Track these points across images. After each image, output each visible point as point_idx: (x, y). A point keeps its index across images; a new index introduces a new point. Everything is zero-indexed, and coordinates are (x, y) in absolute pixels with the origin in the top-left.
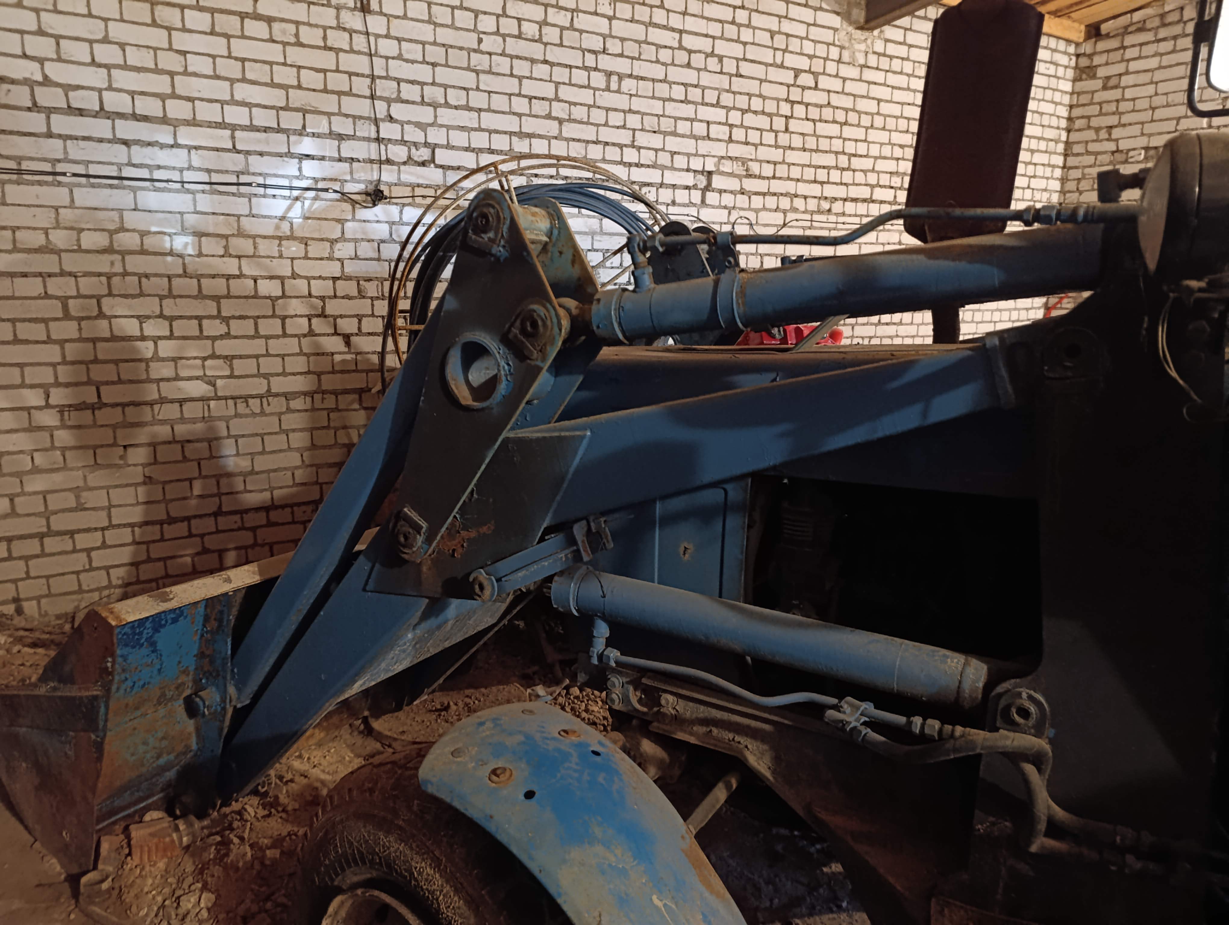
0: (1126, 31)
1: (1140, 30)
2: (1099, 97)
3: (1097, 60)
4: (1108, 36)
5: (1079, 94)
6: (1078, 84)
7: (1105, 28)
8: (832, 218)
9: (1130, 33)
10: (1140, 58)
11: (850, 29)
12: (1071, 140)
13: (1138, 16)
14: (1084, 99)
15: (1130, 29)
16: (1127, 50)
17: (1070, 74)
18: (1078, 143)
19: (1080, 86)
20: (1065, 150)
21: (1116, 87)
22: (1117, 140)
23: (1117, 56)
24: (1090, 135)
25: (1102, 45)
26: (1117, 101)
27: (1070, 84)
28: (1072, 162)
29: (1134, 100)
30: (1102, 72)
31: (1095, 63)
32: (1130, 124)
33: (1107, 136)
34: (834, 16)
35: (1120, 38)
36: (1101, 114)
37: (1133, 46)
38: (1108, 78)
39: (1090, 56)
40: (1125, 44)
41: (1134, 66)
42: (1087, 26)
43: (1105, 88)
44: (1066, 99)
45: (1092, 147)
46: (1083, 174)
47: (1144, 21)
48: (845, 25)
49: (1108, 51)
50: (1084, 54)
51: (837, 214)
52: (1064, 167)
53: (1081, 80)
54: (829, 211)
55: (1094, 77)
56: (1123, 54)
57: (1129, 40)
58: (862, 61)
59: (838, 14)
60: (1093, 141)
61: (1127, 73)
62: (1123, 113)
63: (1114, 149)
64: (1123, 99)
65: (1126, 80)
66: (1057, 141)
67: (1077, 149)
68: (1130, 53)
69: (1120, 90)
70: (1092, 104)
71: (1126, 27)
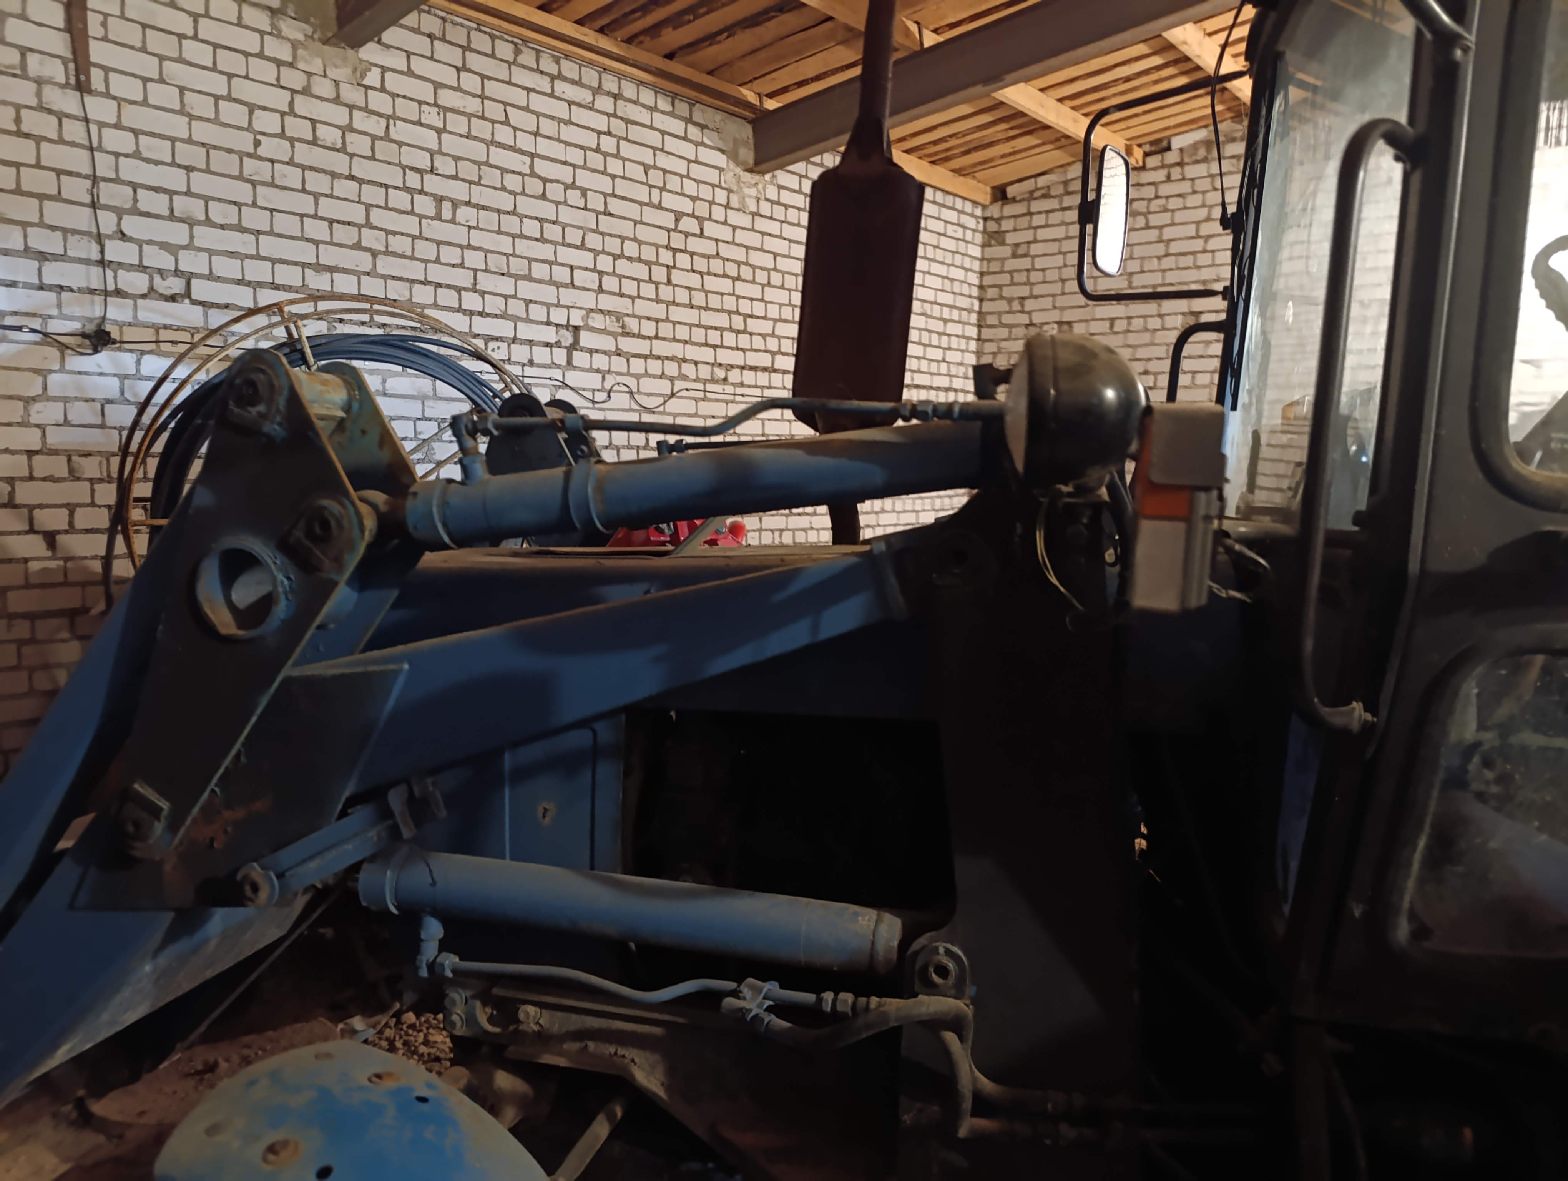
0: (1031, 196)
1: (1046, 196)
2: (1011, 265)
3: (1006, 225)
4: (1014, 200)
5: (989, 260)
6: (987, 249)
7: (1011, 191)
8: (729, 389)
9: (1036, 199)
10: (1047, 226)
11: (738, 170)
12: (984, 310)
13: (1042, 181)
14: (995, 266)
15: (1036, 195)
16: (1035, 217)
17: (979, 239)
18: (990, 313)
19: (990, 252)
20: (979, 320)
21: (1025, 255)
22: (1029, 313)
23: (1023, 222)
24: (1002, 305)
25: (1009, 210)
26: (1028, 270)
27: (979, 249)
28: (986, 333)
29: (1043, 270)
30: (1010, 238)
31: (1003, 228)
32: (1042, 296)
33: (1019, 308)
34: (719, 153)
35: (1026, 203)
36: (1013, 284)
37: (1040, 213)
38: (1017, 245)
39: (998, 220)
40: (1033, 210)
41: (1042, 234)
42: (993, 188)
43: (1014, 256)
44: (976, 265)
45: (1007, 319)
46: (999, 348)
47: (1049, 187)
48: (732, 165)
49: (1015, 217)
50: (992, 218)
51: (734, 385)
52: (979, 339)
53: (990, 246)
54: (725, 380)
55: (1003, 243)
56: (1031, 221)
57: (1036, 206)
58: (753, 209)
59: (723, 151)
60: (1008, 312)
61: (1036, 241)
62: (1033, 284)
63: (1028, 322)
64: (1034, 269)
65: (1035, 249)
66: (970, 311)
67: (991, 320)
68: (1038, 220)
69: (1029, 259)
70: (1002, 272)
71: (1031, 192)
